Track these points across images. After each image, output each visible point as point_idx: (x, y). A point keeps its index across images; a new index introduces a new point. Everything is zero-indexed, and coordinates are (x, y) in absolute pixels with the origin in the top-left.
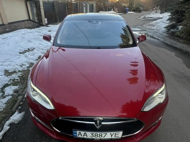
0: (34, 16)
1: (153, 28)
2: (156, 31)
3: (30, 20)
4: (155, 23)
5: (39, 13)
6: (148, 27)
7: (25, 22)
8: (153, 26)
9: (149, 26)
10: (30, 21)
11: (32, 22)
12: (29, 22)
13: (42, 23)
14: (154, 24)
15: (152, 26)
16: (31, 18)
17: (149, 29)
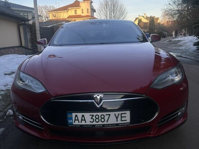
0: (27, 42)
1: (181, 48)
2: (185, 51)
3: (21, 46)
4: (182, 43)
5: (34, 39)
6: (174, 48)
7: (15, 48)
8: (181, 46)
9: (176, 46)
10: (22, 48)
11: (24, 49)
12: (20, 49)
13: (37, 50)
14: (182, 45)
15: (179, 47)
16: (23, 45)
17: (176, 49)
